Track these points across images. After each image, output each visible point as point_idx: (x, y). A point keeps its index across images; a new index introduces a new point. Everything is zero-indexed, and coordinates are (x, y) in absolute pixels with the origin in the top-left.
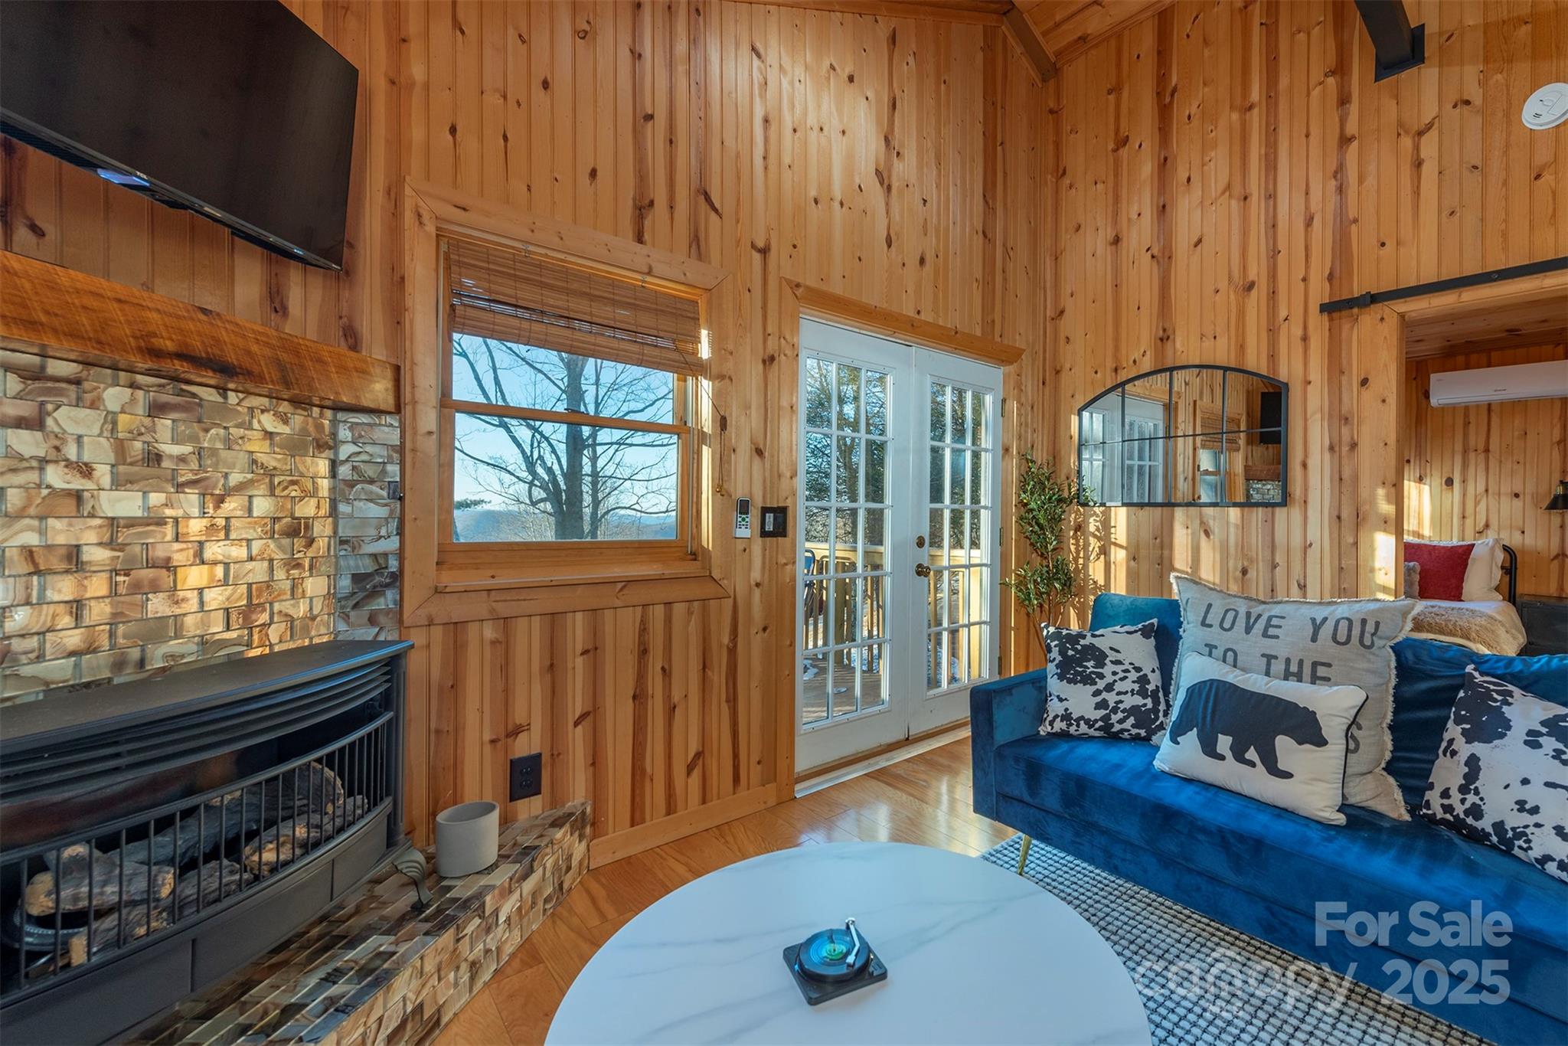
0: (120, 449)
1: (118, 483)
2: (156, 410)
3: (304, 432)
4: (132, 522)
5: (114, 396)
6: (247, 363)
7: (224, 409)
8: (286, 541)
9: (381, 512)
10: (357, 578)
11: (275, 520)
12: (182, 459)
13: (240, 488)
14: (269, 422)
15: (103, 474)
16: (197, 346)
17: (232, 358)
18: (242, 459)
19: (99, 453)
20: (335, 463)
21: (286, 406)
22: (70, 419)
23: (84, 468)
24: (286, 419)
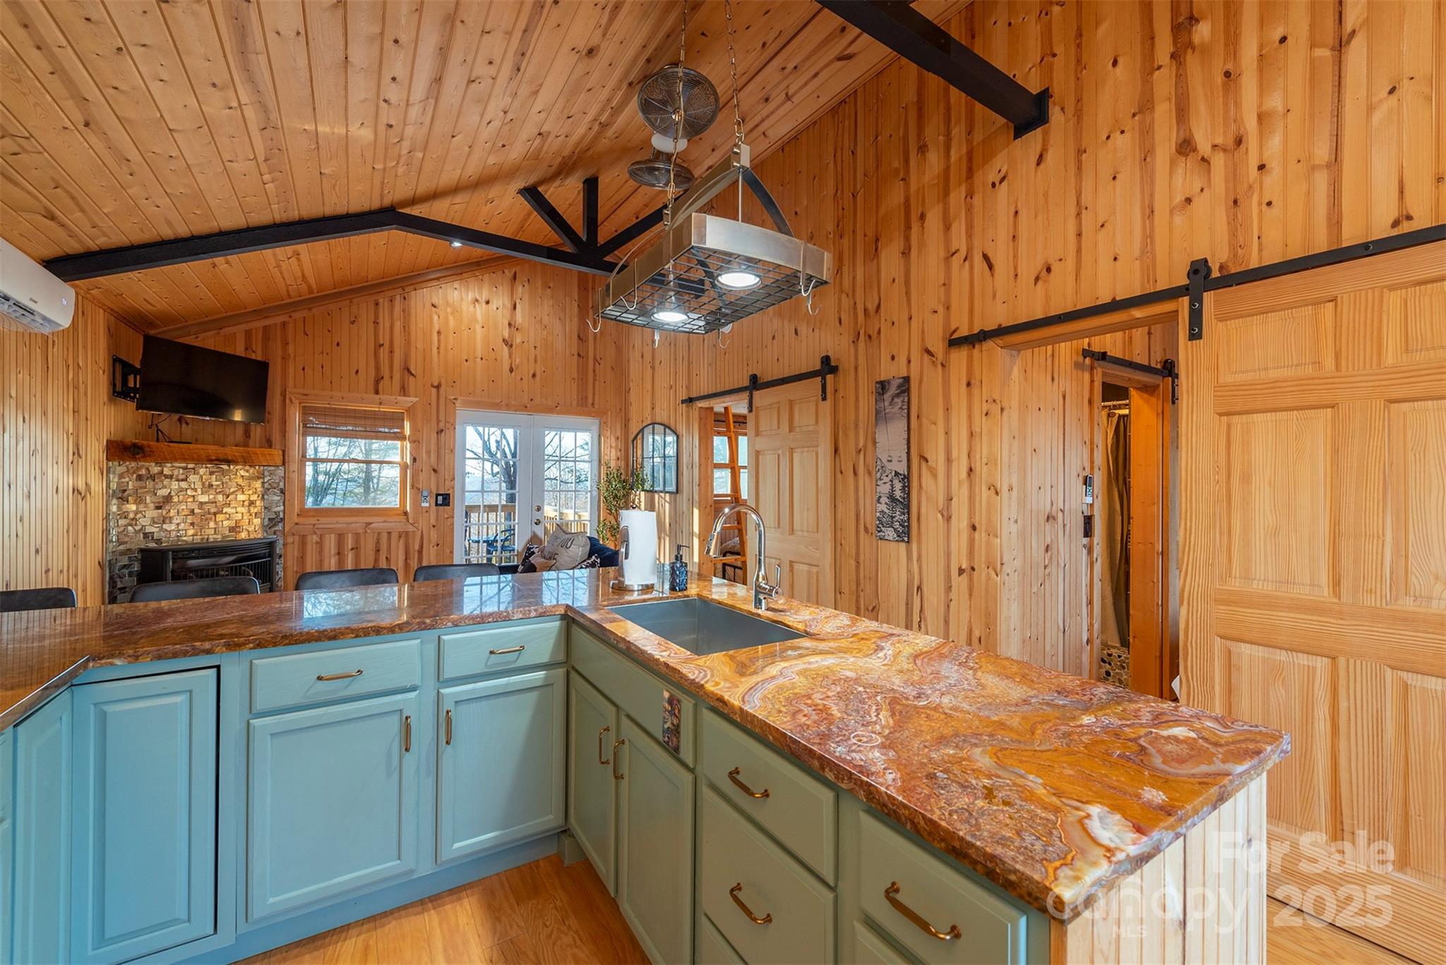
0: (204, 484)
1: (204, 493)
2: (212, 473)
3: (253, 474)
4: (206, 503)
5: (202, 471)
6: (235, 458)
7: (229, 471)
9: (278, 498)
10: (270, 519)
12: (218, 485)
13: (234, 492)
14: (242, 472)
15: (199, 491)
16: (221, 457)
17: (230, 458)
18: (235, 484)
19: (198, 486)
20: (263, 483)
21: (247, 468)
22: (192, 478)
23: (195, 490)
24: (247, 471)
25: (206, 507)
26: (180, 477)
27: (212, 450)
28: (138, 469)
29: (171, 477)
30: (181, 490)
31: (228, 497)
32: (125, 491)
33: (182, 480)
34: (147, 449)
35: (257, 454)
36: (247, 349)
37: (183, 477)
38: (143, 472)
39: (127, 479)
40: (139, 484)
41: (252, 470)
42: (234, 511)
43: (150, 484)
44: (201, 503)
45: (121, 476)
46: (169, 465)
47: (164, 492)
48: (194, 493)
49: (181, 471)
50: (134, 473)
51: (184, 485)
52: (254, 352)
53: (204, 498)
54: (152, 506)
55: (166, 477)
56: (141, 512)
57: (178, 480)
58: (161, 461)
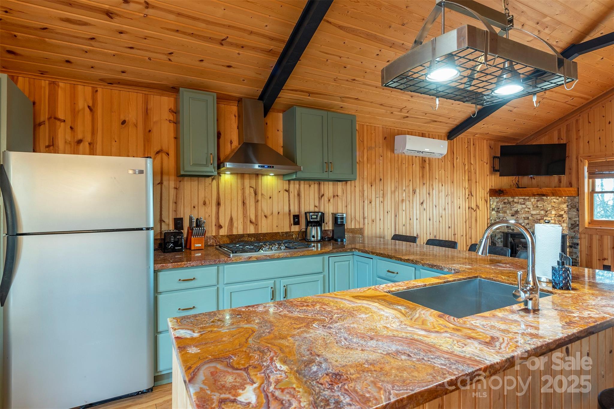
0: (533, 206)
1: (534, 210)
2: (538, 201)
3: (562, 201)
4: (535, 215)
5: (533, 200)
6: (547, 194)
7: (547, 199)
8: (558, 218)
9: (576, 213)
10: (572, 224)
11: (556, 215)
12: (541, 207)
13: (550, 210)
14: (555, 200)
15: (531, 209)
16: (540, 193)
17: (545, 193)
18: (550, 206)
19: (531, 207)
20: (567, 206)
21: (558, 198)
22: (527, 203)
23: (530, 209)
24: (558, 199)
25: (535, 216)
26: (522, 203)
27: (535, 190)
28: (504, 200)
29: (518, 203)
30: (523, 208)
31: (547, 212)
32: (499, 208)
33: (523, 204)
34: (505, 192)
35: (560, 191)
36: (559, 139)
37: (523, 203)
38: (506, 201)
39: (499, 204)
40: (504, 206)
41: (560, 199)
42: (550, 219)
43: (508, 206)
44: (532, 214)
45: (497, 202)
46: (517, 198)
47: (515, 209)
48: (529, 210)
49: (522, 200)
50: (502, 202)
51: (524, 206)
52: (562, 139)
53: (534, 212)
54: (510, 215)
55: (516, 203)
56: (505, 217)
57: (521, 204)
58: (513, 196)
